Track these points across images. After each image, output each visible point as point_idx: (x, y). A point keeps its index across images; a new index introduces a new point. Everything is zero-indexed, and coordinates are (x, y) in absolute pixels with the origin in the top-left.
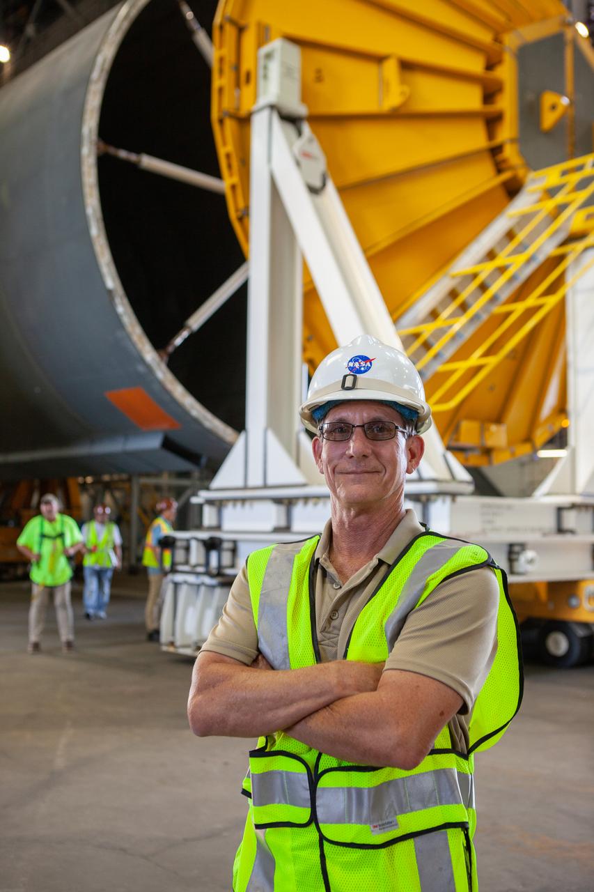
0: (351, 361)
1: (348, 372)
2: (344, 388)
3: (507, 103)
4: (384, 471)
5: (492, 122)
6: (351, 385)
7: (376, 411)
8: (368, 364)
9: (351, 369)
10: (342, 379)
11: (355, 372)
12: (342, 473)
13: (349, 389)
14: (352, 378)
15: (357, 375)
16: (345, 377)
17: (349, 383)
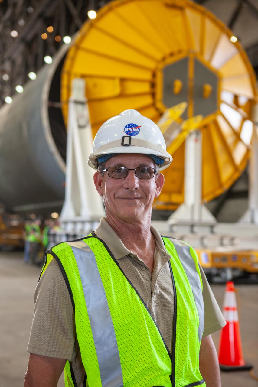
0: (126, 127)
1: (125, 134)
2: (123, 144)
3: (159, 90)
4: (145, 197)
5: (153, 95)
6: (128, 143)
7: (142, 160)
8: (138, 129)
9: (128, 132)
10: (121, 138)
11: (130, 134)
12: (119, 198)
13: (126, 145)
14: (128, 138)
15: (131, 136)
16: (123, 137)
17: (126, 141)
